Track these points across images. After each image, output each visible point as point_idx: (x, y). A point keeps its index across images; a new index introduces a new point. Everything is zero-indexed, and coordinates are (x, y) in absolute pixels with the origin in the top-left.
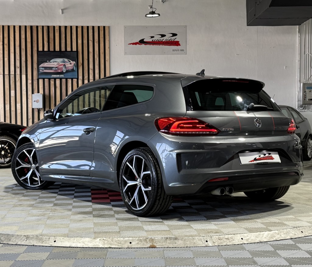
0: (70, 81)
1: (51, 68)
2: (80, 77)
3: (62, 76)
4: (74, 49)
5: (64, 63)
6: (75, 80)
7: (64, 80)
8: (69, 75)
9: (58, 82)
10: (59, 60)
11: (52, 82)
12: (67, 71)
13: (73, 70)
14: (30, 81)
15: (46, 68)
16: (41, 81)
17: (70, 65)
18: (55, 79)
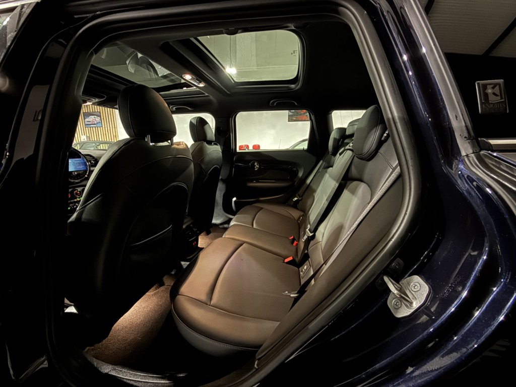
0: (99, 128)
1: (90, 122)
2: (103, 126)
3: (95, 126)
4: (99, 111)
5: (95, 118)
6: (101, 128)
7: (96, 128)
8: (98, 125)
9: (94, 128)
10: (93, 117)
11: (92, 128)
12: (97, 123)
13: (99, 122)
14: (82, 129)
15: (88, 122)
16: (87, 128)
17: (98, 119)
18: (93, 127)
